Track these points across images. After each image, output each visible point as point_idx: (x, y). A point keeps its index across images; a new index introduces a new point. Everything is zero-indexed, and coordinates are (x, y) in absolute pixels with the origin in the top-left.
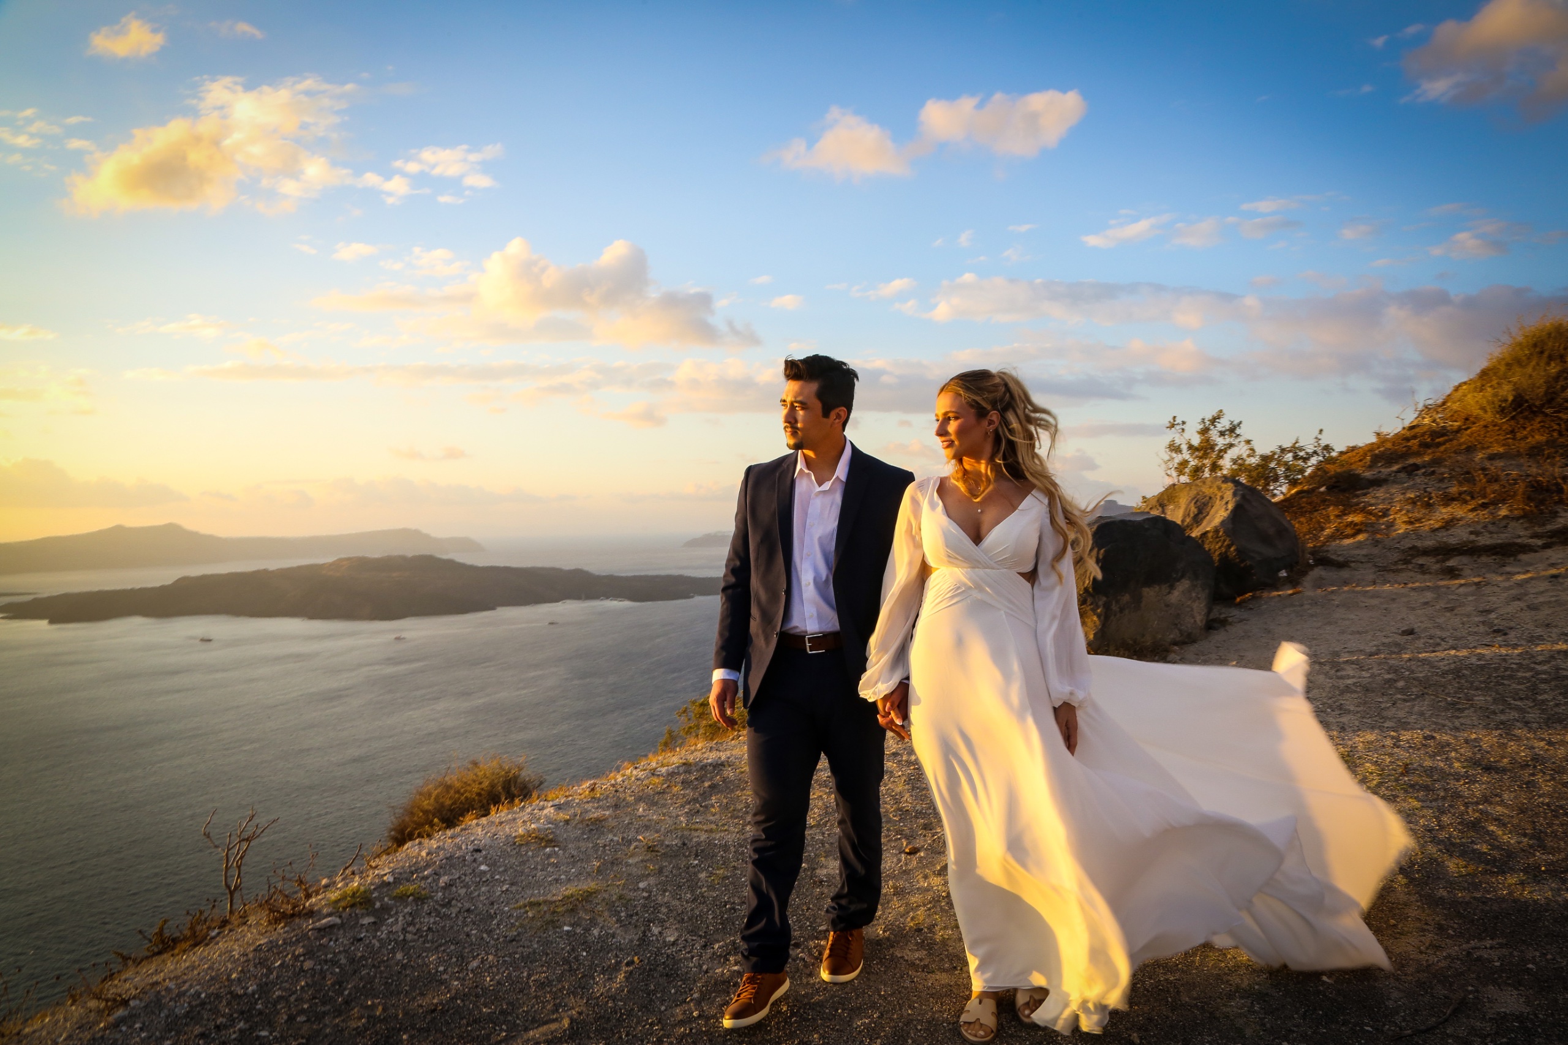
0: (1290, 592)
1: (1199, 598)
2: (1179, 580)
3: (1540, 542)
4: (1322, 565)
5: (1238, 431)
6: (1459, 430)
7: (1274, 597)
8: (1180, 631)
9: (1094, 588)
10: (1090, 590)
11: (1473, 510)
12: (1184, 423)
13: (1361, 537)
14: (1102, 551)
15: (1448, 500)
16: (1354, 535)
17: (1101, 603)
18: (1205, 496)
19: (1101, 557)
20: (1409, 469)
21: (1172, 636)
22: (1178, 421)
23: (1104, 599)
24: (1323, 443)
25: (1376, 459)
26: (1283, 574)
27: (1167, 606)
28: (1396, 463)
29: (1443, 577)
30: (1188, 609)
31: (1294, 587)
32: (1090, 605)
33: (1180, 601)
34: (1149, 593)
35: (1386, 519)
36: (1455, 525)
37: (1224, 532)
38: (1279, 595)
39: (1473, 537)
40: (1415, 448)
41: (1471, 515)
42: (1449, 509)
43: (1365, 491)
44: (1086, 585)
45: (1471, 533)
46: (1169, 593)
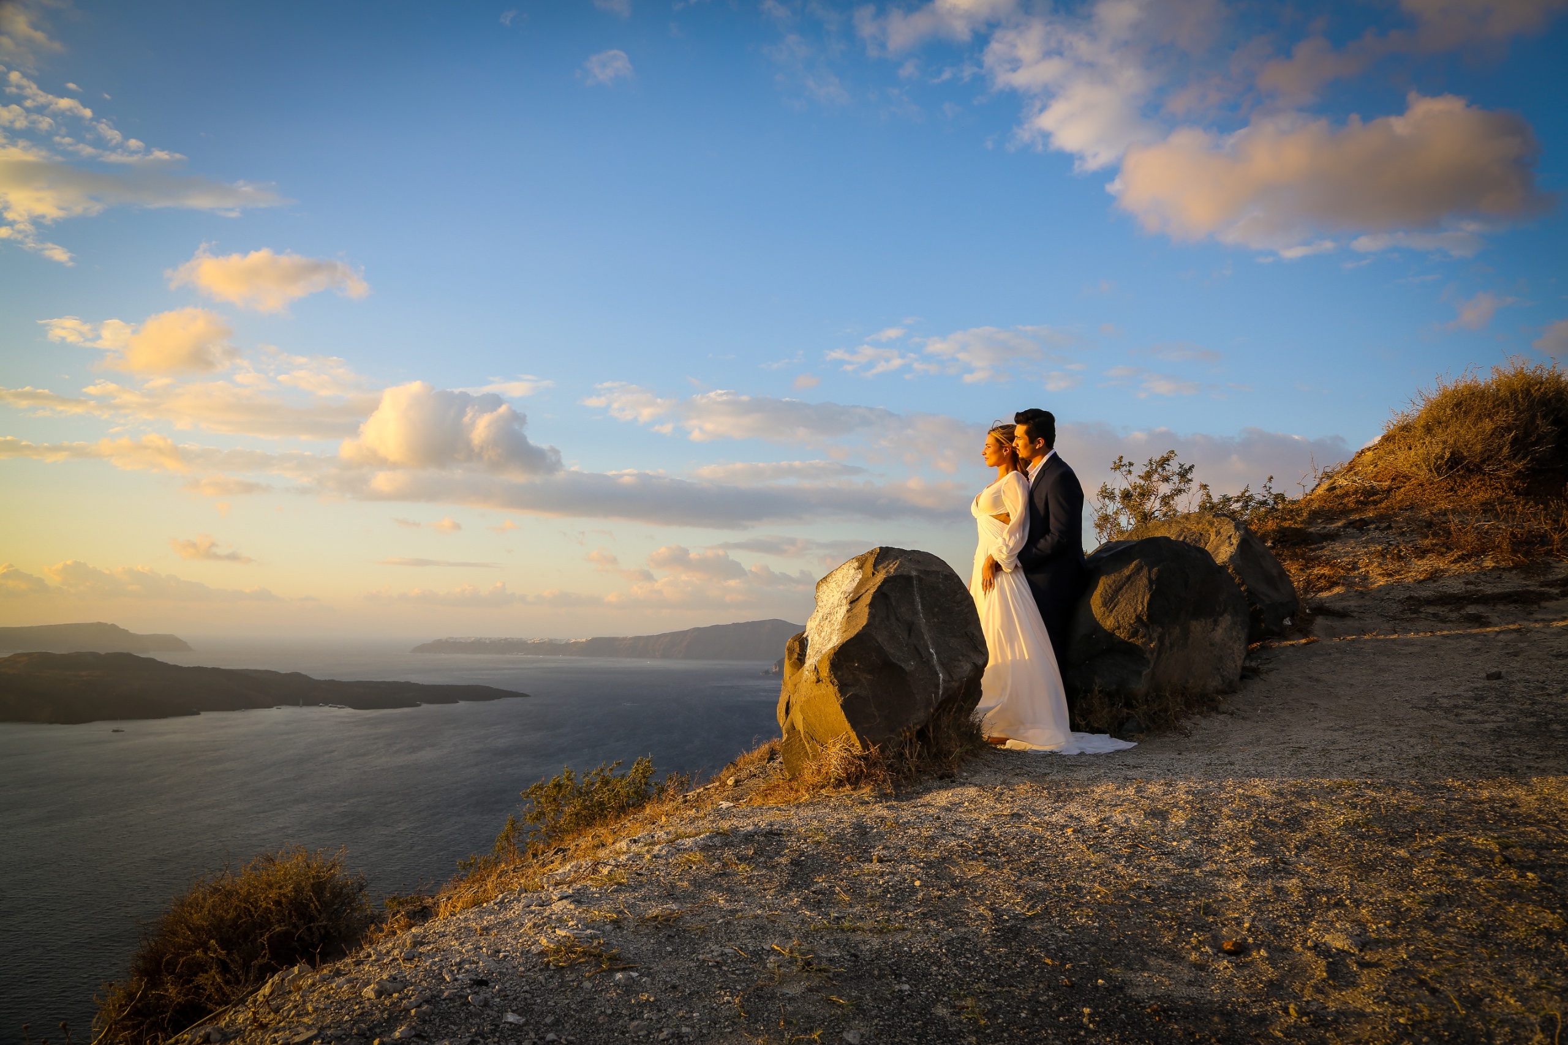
0: (1303, 641)
1: (1239, 639)
2: (1221, 615)
3: (1555, 591)
4: (1321, 614)
5: (1189, 476)
6: (1389, 490)
7: (1286, 647)
8: (1222, 677)
9: (1149, 617)
10: (1145, 618)
11: (1455, 561)
12: (1131, 464)
13: (1336, 590)
14: (1155, 570)
15: (1422, 553)
16: (1329, 588)
17: (1155, 635)
18: (1194, 533)
19: (1153, 577)
20: (1358, 524)
21: (1214, 684)
22: (1125, 461)
23: (1160, 630)
24: (1274, 491)
25: (1315, 515)
26: (1287, 622)
27: (1212, 645)
28: (1339, 519)
29: (1470, 625)
30: (1230, 651)
31: (1305, 636)
32: (1142, 638)
33: (1223, 640)
34: (1197, 627)
35: (1357, 572)
36: (1441, 576)
37: (1234, 569)
38: (1293, 645)
39: (1471, 587)
40: (1352, 505)
41: (1454, 567)
42: (1425, 561)
43: (1320, 545)
44: (1138, 612)
45: (1467, 583)
46: (1214, 629)
